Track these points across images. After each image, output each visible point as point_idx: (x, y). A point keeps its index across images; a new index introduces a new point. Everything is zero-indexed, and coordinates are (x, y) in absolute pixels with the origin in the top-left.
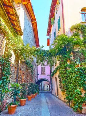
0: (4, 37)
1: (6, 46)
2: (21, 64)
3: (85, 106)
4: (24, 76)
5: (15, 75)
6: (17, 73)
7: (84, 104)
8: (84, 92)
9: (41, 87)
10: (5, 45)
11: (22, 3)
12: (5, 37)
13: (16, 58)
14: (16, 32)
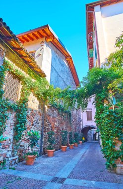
0: (19, 82)
1: (22, 91)
2: (49, 109)
3: (121, 163)
4: (56, 124)
5: (40, 122)
6: (44, 120)
7: (119, 161)
8: (120, 144)
9: (90, 136)
10: (20, 90)
11: (46, 41)
12: (21, 82)
13: (40, 102)
14: (38, 74)
